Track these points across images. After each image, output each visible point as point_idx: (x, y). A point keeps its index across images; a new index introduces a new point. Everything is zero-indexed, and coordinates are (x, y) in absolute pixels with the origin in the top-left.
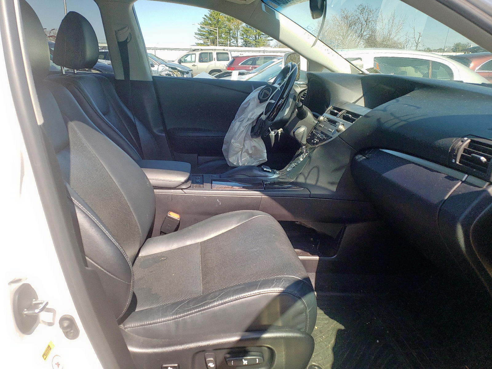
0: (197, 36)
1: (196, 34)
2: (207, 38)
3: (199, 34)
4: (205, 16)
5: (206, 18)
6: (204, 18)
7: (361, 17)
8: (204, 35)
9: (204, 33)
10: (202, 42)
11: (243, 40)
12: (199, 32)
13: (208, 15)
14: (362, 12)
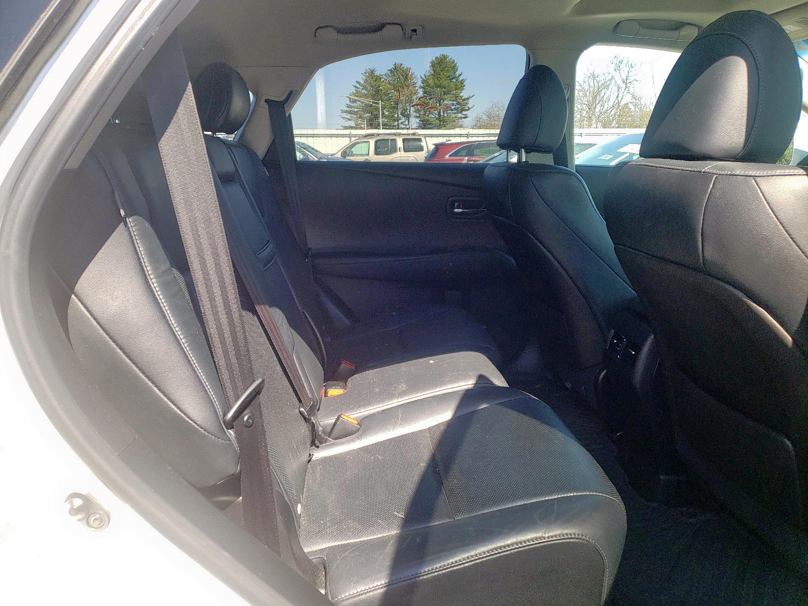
0: (344, 115)
1: (343, 112)
2: (360, 117)
3: (346, 112)
4: (357, 82)
5: (359, 86)
6: (356, 87)
7: (617, 75)
8: (355, 113)
9: (356, 110)
10: (352, 124)
11: (419, 120)
12: (348, 109)
13: (362, 82)
14: (618, 69)
